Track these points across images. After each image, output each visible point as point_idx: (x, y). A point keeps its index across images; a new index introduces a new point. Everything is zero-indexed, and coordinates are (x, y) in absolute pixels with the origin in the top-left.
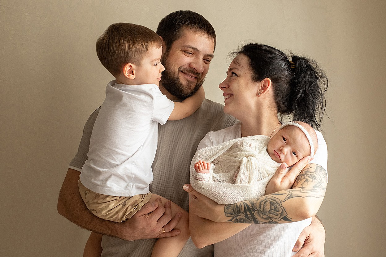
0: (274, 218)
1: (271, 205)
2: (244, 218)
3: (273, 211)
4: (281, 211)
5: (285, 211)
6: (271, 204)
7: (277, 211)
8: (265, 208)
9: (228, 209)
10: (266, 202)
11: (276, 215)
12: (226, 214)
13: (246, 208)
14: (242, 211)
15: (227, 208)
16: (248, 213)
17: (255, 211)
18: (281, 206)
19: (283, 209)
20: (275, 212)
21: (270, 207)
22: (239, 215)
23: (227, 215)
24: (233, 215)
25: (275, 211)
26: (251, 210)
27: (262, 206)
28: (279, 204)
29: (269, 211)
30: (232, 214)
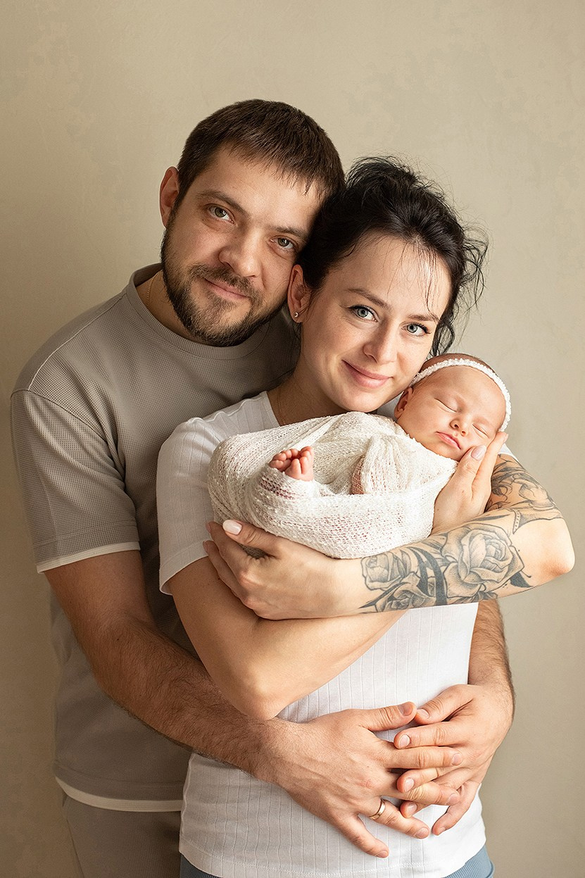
0: (490, 580)
1: (487, 545)
2: (415, 589)
3: (492, 560)
4: (511, 557)
5: (520, 558)
6: (488, 541)
7: (502, 560)
8: (474, 554)
9: (373, 567)
10: (474, 537)
11: (496, 572)
12: (368, 583)
13: (425, 559)
14: (412, 570)
15: (368, 566)
16: (430, 573)
17: (449, 565)
18: (511, 546)
19: (515, 553)
20: (497, 562)
21: (486, 549)
22: (404, 580)
23: (370, 585)
24: (387, 584)
25: (497, 559)
26: (440, 563)
27: (466, 548)
28: (505, 541)
29: (484, 560)
30: (385, 581)
